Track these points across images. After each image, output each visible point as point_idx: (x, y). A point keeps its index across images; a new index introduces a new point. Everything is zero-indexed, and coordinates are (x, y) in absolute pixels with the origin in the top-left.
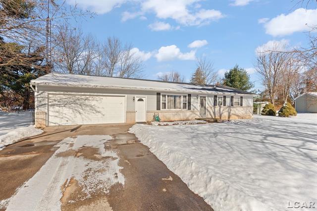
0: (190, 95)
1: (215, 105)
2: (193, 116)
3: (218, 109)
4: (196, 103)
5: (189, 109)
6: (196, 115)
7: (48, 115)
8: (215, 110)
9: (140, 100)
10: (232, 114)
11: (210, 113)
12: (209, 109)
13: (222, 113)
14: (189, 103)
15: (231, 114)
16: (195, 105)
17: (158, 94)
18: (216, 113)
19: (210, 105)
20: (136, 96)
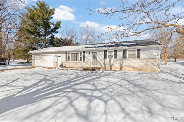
0: (84, 52)
1: (105, 57)
2: (86, 65)
3: (109, 61)
4: (89, 57)
5: (84, 61)
6: (89, 65)
7: (35, 63)
8: (105, 62)
9: (59, 56)
10: (125, 66)
11: (100, 64)
12: (100, 61)
13: (112, 65)
14: (84, 57)
15: (123, 66)
16: (88, 58)
17: (66, 53)
18: (106, 64)
19: (101, 58)
20: (57, 55)
